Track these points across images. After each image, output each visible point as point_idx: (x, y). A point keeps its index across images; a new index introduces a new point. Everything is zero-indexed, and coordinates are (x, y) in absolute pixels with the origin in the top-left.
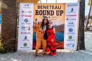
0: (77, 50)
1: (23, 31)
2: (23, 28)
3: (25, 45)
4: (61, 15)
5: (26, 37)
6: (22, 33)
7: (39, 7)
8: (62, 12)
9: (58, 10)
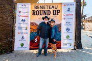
1: (20, 31)
2: (20, 28)
3: (22, 45)
4: (58, 14)
5: (23, 37)
6: (19, 33)
7: (36, 7)
8: (59, 11)
9: (55, 9)
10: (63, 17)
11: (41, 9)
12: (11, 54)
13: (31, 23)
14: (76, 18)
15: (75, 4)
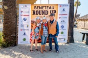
0: (68, 43)
1: (22, 28)
3: (24, 39)
4: (54, 14)
6: (21, 30)
7: (35, 8)
8: (55, 12)
9: (52, 10)
10: (59, 16)
11: (40, 10)
12: (16, 47)
13: (32, 21)
14: (70, 17)
15: (69, 5)
